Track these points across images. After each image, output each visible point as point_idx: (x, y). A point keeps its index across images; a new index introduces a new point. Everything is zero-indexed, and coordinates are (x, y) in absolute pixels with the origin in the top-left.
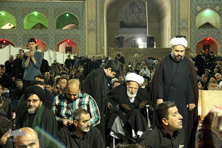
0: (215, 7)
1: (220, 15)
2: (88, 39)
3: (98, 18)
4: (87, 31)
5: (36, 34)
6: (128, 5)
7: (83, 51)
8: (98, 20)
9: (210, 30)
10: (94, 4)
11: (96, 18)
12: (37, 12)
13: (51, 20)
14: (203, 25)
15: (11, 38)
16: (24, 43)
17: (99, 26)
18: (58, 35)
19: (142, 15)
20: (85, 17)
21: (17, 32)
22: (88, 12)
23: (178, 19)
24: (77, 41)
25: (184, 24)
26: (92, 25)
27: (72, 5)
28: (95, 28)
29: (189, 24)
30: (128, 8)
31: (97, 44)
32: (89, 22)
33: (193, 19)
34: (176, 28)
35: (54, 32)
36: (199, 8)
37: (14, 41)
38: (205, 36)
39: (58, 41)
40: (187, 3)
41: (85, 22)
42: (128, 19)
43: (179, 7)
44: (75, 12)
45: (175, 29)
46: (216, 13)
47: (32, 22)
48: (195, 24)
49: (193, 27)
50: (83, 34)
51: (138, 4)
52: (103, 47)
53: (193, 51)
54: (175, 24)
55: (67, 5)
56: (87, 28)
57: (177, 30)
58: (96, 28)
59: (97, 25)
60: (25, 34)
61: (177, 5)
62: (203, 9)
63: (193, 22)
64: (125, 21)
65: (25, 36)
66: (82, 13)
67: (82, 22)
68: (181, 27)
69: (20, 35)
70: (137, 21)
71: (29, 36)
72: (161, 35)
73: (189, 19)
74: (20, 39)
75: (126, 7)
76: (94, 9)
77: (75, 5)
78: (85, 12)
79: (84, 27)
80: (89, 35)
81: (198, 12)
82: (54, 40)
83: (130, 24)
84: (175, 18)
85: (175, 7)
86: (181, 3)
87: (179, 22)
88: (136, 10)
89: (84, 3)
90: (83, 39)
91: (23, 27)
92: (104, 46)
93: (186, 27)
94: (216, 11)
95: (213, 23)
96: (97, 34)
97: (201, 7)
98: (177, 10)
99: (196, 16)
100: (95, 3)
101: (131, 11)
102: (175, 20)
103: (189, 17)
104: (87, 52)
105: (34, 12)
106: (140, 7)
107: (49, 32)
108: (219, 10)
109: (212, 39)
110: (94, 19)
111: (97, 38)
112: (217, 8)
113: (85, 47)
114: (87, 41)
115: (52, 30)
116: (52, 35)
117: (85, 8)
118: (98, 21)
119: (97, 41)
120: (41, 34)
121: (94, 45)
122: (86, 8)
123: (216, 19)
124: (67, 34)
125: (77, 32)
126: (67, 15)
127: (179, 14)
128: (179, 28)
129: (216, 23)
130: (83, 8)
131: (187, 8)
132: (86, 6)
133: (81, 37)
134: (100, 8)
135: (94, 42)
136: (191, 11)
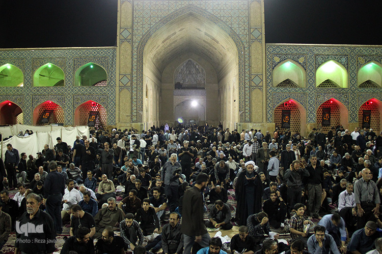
0: (298, 58)
1: (306, 70)
2: (119, 100)
3: (135, 71)
4: (117, 89)
5: (48, 93)
6: (185, 64)
7: (112, 118)
8: (133, 73)
9: (292, 90)
10: (129, 52)
11: (132, 70)
12: (51, 63)
13: (69, 73)
14: (281, 83)
15: (16, 99)
16: (32, 106)
17: (135, 82)
18: (78, 95)
19: (200, 76)
20: (115, 70)
21: (25, 91)
22: (120, 62)
23: (248, 73)
24: (104, 103)
25: (257, 81)
26: (125, 81)
27: (98, 53)
28: (129, 84)
29: (264, 80)
30: (185, 69)
31: (132, 108)
32: (121, 77)
33: (269, 74)
34: (247, 86)
35: (72, 91)
36: (277, 59)
37: (20, 103)
38: (287, 98)
39: (77, 103)
40: (260, 51)
41: (115, 76)
42: (184, 80)
43: (250, 57)
44: (102, 62)
45: (245, 87)
46: (300, 66)
47: (54, 78)
48: (271, 80)
49: (270, 84)
50: (112, 94)
51: (195, 64)
52: (140, 112)
53: (270, 119)
54: (245, 80)
55: (91, 53)
56: (118, 85)
57: (247, 89)
58: (132, 84)
59: (132, 80)
60: (34, 93)
61: (246, 53)
62: (283, 60)
63: (270, 77)
64: (181, 82)
65: (34, 97)
66: (112, 63)
67: (112, 76)
68: (253, 84)
69: (28, 94)
70: (195, 83)
71: (39, 96)
72: (222, 97)
73: (264, 74)
74: (28, 101)
75: (182, 67)
76: (129, 57)
77: (102, 53)
78: (115, 63)
79: (113, 83)
80: (121, 94)
81: (276, 65)
82: (72, 102)
83: (187, 86)
84: (245, 72)
85: (244, 57)
86: (253, 51)
87: (250, 77)
88: (194, 71)
89: (115, 49)
90: (112, 100)
91: (32, 84)
92: (142, 111)
93: (261, 84)
94: (300, 63)
95: (295, 80)
96: (132, 93)
97: (280, 58)
98: (246, 60)
99: (273, 69)
100: (131, 50)
101: (188, 72)
102: (245, 74)
103: (264, 70)
104: (118, 119)
105: (47, 63)
106: (197, 67)
107: (66, 91)
108: (304, 63)
109: (295, 102)
110: (129, 71)
111: (132, 98)
112: (301, 60)
113: (115, 111)
114: (117, 104)
115: (69, 87)
116: (69, 94)
117: (116, 56)
118: (135, 75)
119: (132, 104)
120: (55, 93)
121: (129, 109)
122: (118, 56)
123: (299, 74)
124: (90, 93)
125: (105, 90)
126: (92, 67)
127: (250, 66)
128: (250, 86)
129: (299, 80)
130: (114, 56)
131: (260, 57)
132: (118, 54)
133: (109, 97)
134: (137, 57)
135: (128, 104)
136: (267, 63)
